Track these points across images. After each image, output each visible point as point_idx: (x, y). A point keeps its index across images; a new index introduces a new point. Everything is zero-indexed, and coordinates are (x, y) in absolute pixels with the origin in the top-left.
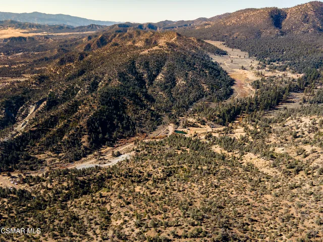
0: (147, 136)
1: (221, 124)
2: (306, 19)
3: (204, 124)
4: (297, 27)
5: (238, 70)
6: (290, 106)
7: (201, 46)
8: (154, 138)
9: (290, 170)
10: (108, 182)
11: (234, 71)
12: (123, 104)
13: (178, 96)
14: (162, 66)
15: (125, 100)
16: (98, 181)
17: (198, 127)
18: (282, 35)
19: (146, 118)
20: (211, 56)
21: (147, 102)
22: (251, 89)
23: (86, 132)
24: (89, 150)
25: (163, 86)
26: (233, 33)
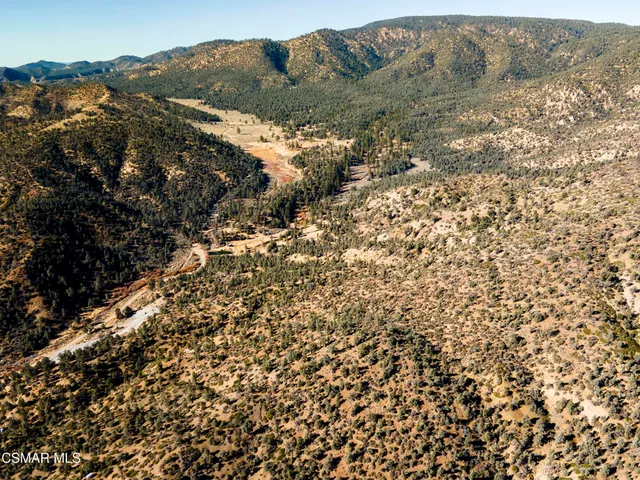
0: (162, 272)
1: (279, 227)
2: (319, 58)
3: (253, 233)
4: (311, 72)
5: (256, 144)
6: (359, 185)
7: (166, 109)
8: (178, 272)
9: (412, 251)
10: (152, 352)
11: (251, 147)
12: (83, 226)
13: (181, 197)
14: (123, 149)
15: (85, 219)
16: (130, 356)
17: (245, 238)
18: (294, 84)
19: (144, 244)
20: (196, 125)
21: (128, 217)
22: (294, 169)
23: (33, 291)
24: (58, 323)
25: (143, 184)
26: (212, 85)
